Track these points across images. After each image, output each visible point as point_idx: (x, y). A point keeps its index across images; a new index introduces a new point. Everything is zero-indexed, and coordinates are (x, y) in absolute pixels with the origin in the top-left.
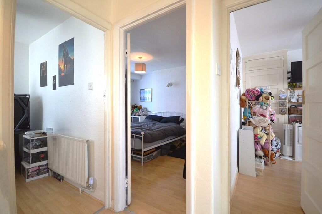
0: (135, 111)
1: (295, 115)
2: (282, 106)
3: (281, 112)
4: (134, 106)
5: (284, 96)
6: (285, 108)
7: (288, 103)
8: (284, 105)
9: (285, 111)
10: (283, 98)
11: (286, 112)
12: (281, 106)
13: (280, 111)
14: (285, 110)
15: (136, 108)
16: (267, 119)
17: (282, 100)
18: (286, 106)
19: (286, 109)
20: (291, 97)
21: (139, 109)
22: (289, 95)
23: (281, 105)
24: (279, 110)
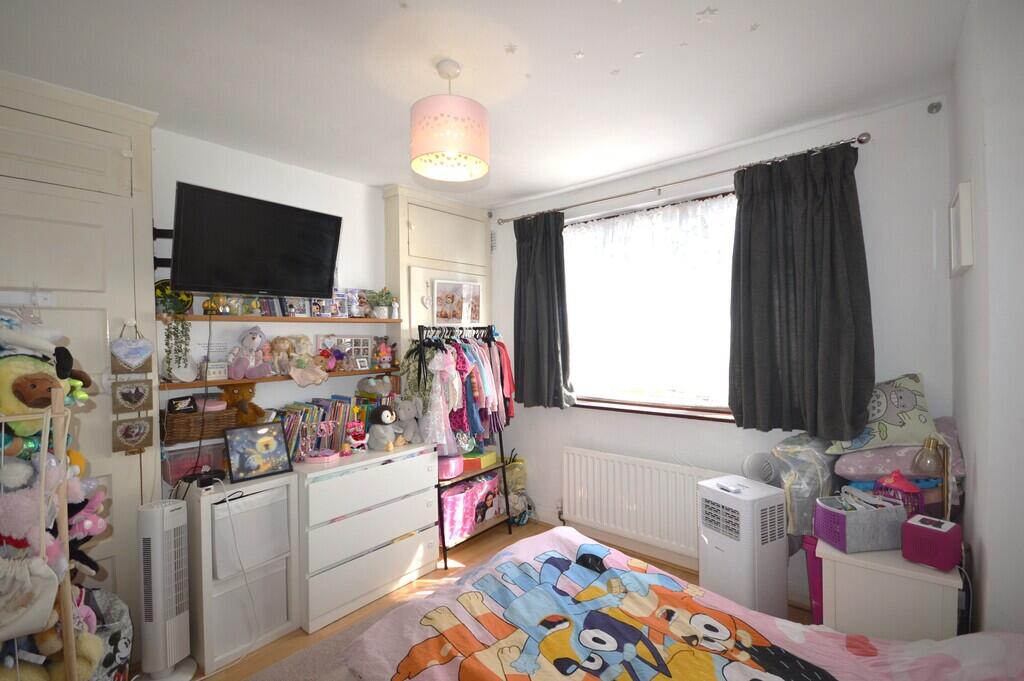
1: (196, 444)
2: (127, 404)
3: (123, 440)
5: (137, 351)
6: (143, 414)
7: (161, 388)
8: (134, 398)
9: (147, 431)
10: (135, 362)
11: (151, 433)
12: (123, 410)
13: (119, 435)
14: (147, 425)
16: (39, 565)
17: (129, 372)
18: (149, 406)
19: (150, 420)
20: (173, 356)
22: (162, 347)
23: (122, 402)
24: (114, 430)
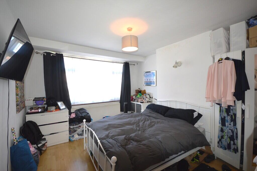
0: (138, 96)
4: (138, 91)
15: (139, 93)
21: (143, 94)
